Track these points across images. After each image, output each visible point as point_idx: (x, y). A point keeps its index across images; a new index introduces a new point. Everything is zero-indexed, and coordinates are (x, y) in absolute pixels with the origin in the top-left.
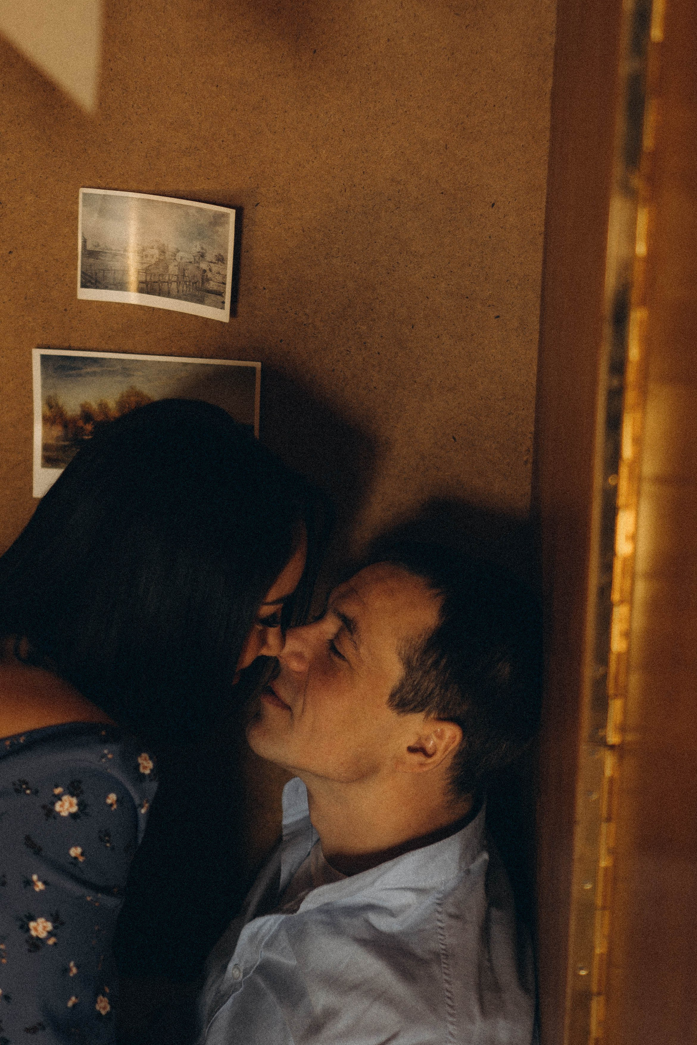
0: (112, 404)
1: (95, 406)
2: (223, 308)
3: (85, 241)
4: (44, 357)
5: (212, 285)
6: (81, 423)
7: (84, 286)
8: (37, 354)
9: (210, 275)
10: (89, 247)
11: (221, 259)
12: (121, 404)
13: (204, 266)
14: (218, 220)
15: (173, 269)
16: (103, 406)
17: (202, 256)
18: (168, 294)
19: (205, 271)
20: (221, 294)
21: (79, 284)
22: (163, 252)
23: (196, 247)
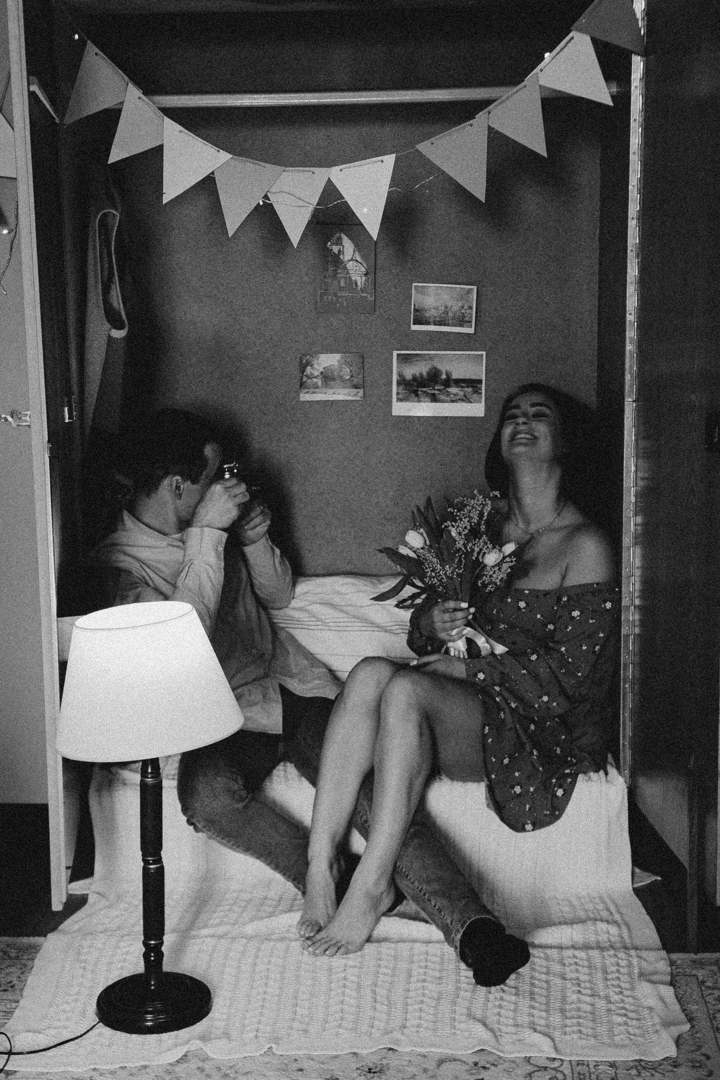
0: (425, 374)
1: (418, 375)
2: (471, 327)
3: (415, 305)
4: (398, 355)
5: (467, 319)
6: (412, 382)
7: (414, 324)
8: (395, 353)
9: (465, 314)
10: (417, 308)
11: (471, 308)
12: (428, 373)
13: (463, 311)
14: (469, 291)
15: (450, 314)
16: (421, 374)
17: (463, 307)
18: (448, 325)
19: (464, 313)
20: (471, 322)
21: (412, 323)
22: (446, 307)
23: (460, 304)
